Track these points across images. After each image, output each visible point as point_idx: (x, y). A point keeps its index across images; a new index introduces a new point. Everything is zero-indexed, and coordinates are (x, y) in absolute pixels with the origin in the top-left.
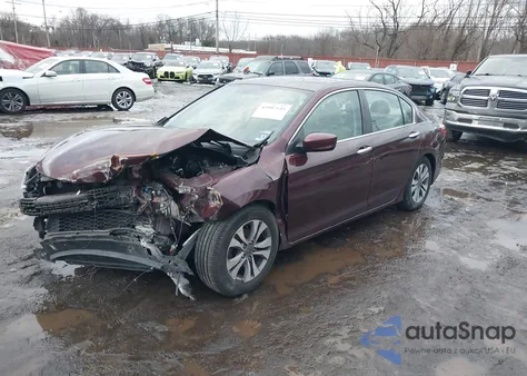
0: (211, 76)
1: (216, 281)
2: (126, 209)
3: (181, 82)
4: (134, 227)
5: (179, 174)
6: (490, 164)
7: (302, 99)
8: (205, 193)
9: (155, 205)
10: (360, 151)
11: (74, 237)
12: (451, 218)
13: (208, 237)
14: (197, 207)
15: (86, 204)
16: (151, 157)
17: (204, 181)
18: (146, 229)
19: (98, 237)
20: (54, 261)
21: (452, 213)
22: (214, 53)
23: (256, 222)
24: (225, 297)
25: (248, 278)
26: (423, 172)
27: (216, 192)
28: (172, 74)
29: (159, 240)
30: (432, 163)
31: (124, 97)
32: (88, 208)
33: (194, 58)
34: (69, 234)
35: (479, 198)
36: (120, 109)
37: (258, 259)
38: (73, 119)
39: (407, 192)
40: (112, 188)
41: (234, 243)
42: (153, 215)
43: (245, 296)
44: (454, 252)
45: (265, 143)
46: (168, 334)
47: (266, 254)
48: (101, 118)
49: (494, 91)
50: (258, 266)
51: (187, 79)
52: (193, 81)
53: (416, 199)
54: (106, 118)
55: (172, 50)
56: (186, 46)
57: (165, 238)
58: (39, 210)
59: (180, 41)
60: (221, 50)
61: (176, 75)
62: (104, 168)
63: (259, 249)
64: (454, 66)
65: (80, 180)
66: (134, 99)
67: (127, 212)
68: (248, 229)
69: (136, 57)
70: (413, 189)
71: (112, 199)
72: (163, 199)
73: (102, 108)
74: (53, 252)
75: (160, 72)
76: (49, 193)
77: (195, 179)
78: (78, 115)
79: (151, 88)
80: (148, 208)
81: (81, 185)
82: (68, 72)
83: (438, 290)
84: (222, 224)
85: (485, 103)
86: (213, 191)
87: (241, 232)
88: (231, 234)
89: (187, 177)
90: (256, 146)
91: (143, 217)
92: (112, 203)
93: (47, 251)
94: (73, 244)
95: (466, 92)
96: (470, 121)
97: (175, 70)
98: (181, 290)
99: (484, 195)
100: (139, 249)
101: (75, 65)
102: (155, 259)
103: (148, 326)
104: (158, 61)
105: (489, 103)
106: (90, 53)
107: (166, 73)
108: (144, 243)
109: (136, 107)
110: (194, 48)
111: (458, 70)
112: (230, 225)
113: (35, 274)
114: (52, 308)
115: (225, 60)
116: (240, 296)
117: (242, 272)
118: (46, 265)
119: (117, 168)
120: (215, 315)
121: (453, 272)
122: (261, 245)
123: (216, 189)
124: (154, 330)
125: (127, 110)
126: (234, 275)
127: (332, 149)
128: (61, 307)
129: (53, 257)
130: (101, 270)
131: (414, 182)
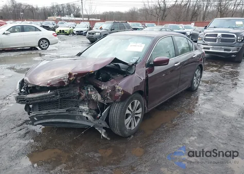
0: (82, 31)
1: (120, 130)
2: (73, 98)
3: (68, 35)
4: (78, 107)
5: (100, 80)
6: (220, 68)
7: (149, 41)
8: (114, 89)
9: (90, 96)
10: (176, 65)
11: (47, 114)
12: (212, 94)
13: (116, 110)
14: (111, 96)
15: (54, 97)
16: (89, 73)
17: (112, 83)
18: (84, 107)
19: (60, 113)
20: (36, 125)
21: (211, 91)
22: (82, 21)
23: (136, 101)
24: (124, 137)
25: (133, 128)
26: (198, 73)
27: (120, 88)
28: (63, 31)
29: (90, 112)
30: (201, 68)
31: (44, 43)
32: (55, 99)
33: (73, 23)
34: (44, 112)
35: (220, 83)
36: (43, 49)
37: (137, 118)
38: (20, 55)
39: (192, 83)
40: (67, 89)
41: (128, 112)
42: (88, 100)
43: (132, 136)
44: (219, 109)
45: (136, 63)
46: (101, 158)
47: (140, 116)
48: (34, 54)
49: (219, 34)
50: (136, 122)
51: (71, 33)
52: (73, 34)
53: (196, 85)
54: (37, 53)
55: (61, 20)
56: (67, 18)
57: (94, 111)
58: (28, 101)
59: (64, 15)
60: (85, 19)
61: (65, 31)
62: (64, 79)
63: (137, 114)
64: (193, 24)
65: (51, 86)
66: (49, 44)
67: (74, 100)
68: (133, 105)
69: (45, 23)
70: (194, 81)
71: (67, 94)
72: (93, 93)
73: (33, 48)
74: (36, 121)
75: (58, 30)
76: (31, 92)
77: (109, 82)
78: (23, 53)
79: (57, 38)
80: (86, 97)
81: (51, 88)
82: (15, 32)
83: (217, 127)
84: (122, 103)
85: (215, 40)
86: (118, 87)
87: (130, 106)
88: (126, 107)
89: (105, 82)
90: (133, 65)
91: (83, 102)
92: (67, 96)
93: (32, 121)
94: (46, 117)
95: (207, 35)
96: (209, 49)
97: (64, 29)
98: (104, 136)
99: (222, 82)
100: (82, 118)
101: (18, 28)
102: (90, 121)
103: (91, 154)
104: (55, 25)
105: (217, 40)
106: (20, 22)
107: (60, 31)
108: (84, 114)
109: (50, 47)
110: (70, 18)
111: (195, 25)
112: (126, 103)
113: (27, 133)
114: (41, 149)
115: (88, 23)
116: (130, 136)
117: (130, 126)
118: (32, 127)
119: (71, 79)
120: (121, 146)
121: (221, 118)
122: (138, 112)
123: (119, 86)
124: (94, 156)
125: (46, 49)
126: (127, 127)
127: (167, 64)
128: (45, 148)
129: (35, 124)
130: (59, 129)
131: (195, 78)
